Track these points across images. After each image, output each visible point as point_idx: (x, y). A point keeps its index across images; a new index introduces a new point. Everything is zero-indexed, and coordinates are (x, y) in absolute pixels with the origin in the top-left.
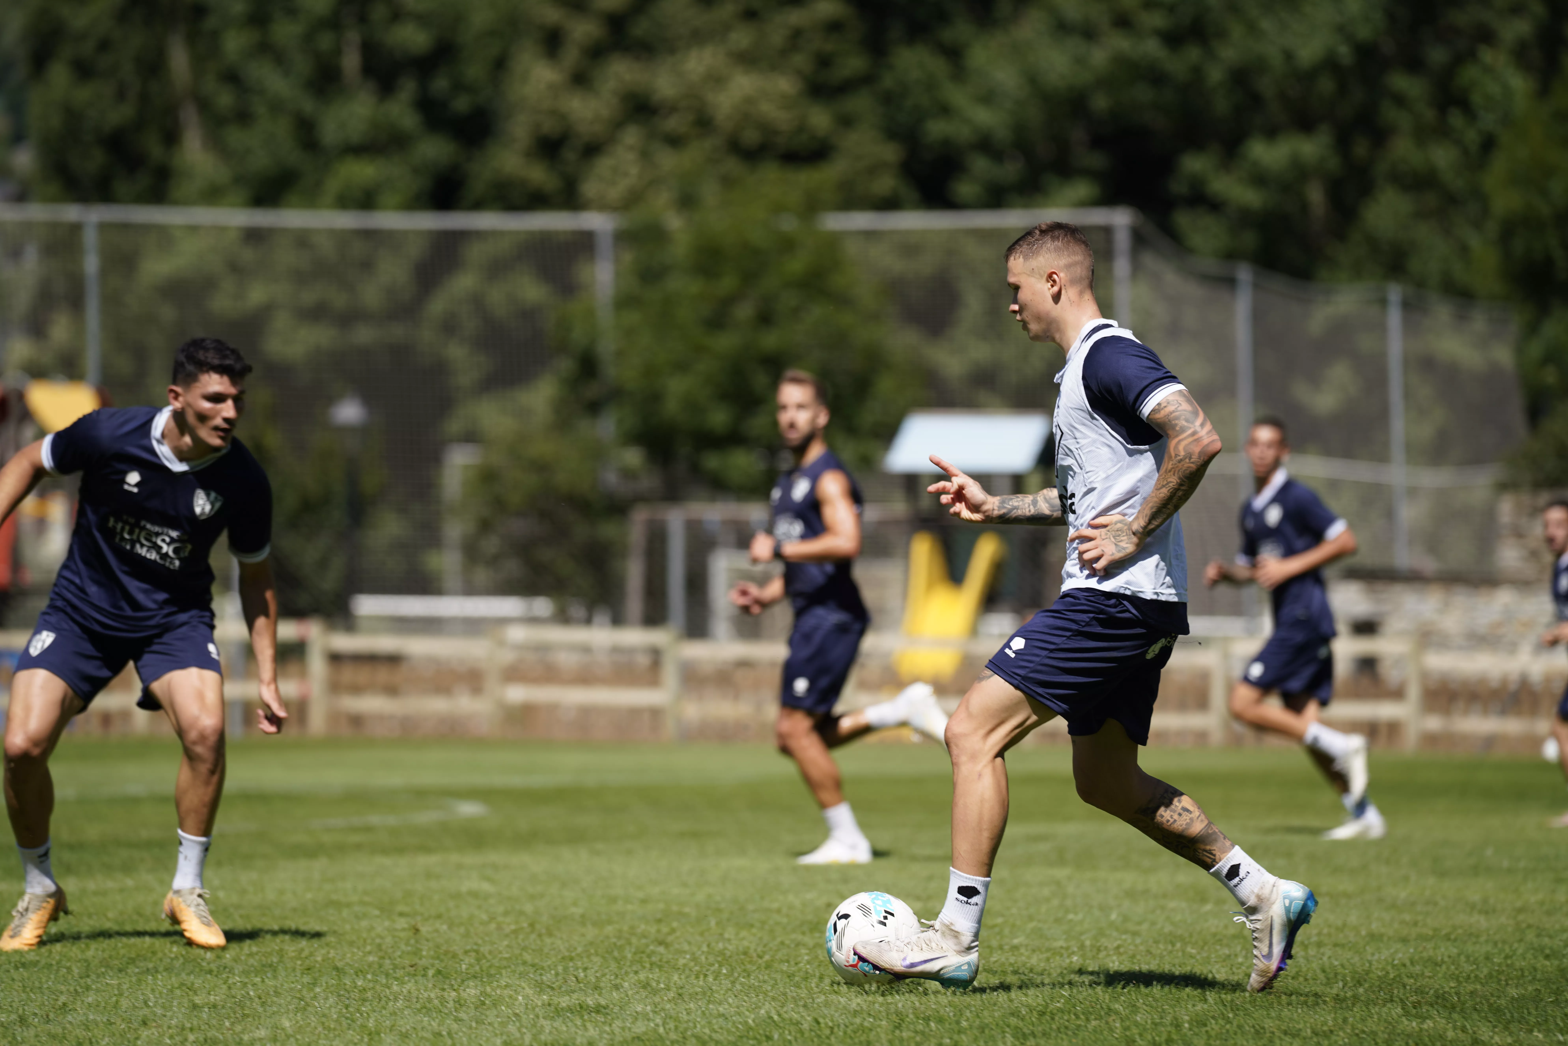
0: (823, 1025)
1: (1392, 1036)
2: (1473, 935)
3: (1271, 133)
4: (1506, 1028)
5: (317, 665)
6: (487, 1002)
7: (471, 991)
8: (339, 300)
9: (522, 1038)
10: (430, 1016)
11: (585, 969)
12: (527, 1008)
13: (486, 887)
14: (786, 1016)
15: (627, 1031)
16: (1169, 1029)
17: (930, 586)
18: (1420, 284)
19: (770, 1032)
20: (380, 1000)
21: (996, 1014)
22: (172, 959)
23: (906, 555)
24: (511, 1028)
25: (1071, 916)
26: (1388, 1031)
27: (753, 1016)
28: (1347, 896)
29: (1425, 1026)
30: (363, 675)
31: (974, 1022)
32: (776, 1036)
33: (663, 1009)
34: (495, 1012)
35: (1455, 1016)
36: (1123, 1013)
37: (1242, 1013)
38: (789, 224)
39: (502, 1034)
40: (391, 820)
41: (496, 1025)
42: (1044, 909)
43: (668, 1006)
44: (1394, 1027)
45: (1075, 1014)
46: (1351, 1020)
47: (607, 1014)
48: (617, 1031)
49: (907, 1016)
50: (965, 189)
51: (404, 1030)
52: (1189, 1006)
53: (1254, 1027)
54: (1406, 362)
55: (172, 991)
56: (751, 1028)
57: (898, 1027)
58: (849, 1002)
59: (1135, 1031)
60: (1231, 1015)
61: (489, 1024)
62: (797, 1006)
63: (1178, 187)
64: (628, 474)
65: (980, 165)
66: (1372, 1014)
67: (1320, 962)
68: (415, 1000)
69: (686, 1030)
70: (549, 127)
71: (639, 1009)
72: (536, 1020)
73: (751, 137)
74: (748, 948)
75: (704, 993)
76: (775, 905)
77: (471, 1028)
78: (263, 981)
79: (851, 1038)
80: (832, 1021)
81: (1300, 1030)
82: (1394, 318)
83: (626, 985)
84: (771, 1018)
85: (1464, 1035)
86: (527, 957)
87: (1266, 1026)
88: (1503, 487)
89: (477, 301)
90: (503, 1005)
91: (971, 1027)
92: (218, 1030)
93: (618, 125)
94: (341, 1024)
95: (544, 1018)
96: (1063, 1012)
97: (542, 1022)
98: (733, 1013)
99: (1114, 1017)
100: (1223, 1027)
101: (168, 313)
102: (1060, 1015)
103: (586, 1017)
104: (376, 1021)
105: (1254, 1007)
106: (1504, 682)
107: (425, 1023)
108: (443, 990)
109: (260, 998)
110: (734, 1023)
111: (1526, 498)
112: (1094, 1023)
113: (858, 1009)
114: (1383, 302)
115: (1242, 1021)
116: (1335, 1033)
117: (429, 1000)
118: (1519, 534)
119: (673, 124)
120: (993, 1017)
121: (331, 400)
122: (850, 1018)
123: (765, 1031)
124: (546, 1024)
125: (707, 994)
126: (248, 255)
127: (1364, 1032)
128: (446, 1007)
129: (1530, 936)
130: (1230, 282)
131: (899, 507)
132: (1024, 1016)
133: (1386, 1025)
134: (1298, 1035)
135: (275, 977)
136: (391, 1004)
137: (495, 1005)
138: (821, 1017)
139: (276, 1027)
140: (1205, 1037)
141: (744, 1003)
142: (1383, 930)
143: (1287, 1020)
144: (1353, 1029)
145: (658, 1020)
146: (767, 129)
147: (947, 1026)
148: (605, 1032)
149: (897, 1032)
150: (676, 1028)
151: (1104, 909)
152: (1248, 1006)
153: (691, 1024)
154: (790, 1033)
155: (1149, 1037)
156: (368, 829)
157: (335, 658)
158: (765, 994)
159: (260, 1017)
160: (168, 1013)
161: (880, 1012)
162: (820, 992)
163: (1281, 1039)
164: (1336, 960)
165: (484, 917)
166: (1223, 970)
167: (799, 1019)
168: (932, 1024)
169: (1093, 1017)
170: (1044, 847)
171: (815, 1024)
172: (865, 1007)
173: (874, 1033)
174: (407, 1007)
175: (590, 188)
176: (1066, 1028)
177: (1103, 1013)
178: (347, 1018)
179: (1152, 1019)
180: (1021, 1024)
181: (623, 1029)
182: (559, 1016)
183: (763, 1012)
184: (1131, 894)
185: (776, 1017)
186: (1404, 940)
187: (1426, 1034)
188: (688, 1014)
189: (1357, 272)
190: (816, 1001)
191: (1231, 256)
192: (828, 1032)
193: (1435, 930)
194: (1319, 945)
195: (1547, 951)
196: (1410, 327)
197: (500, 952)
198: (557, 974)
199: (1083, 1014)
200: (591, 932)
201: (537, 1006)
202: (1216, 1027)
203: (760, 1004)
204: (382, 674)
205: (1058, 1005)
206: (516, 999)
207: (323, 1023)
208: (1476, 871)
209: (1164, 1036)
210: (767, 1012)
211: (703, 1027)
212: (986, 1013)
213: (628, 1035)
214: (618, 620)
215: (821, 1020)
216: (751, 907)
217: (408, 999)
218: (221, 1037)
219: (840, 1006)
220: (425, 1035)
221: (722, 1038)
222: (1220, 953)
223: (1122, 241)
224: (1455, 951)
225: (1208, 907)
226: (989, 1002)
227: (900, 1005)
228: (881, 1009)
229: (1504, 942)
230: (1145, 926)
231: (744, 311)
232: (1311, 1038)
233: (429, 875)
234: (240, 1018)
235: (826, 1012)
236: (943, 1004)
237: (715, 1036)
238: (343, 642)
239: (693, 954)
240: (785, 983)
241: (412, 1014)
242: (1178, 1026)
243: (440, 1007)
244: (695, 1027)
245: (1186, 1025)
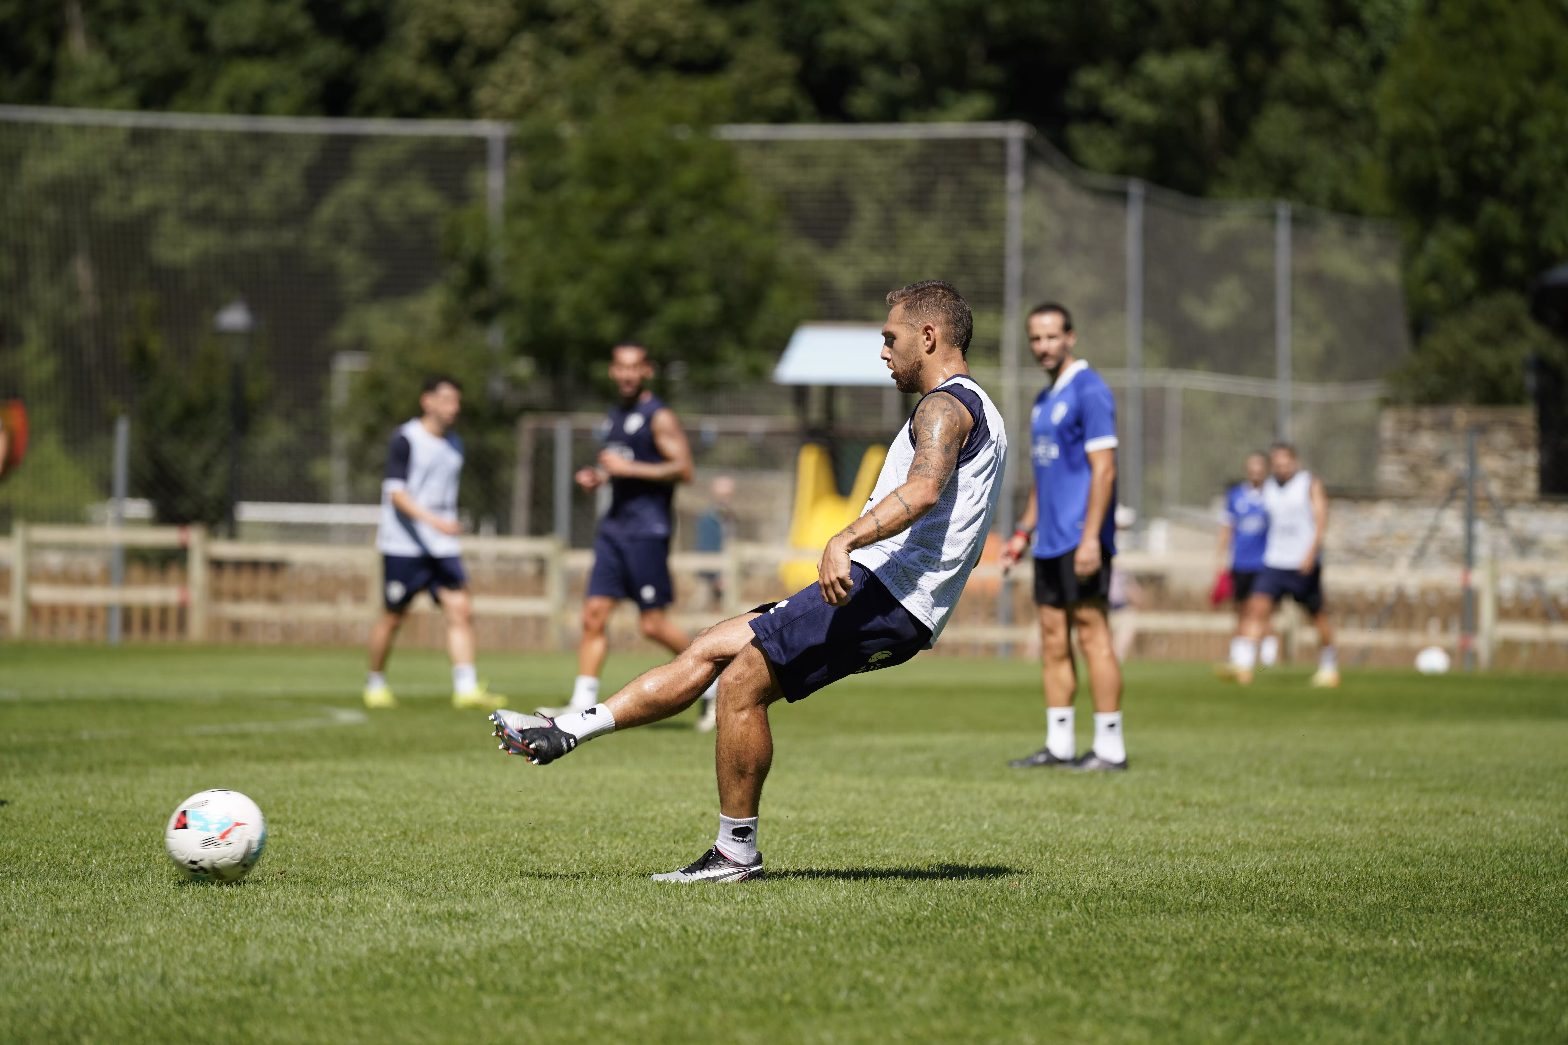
0: (690, 933)
1: (1251, 943)
2: (1336, 844)
3: (1167, 48)
4: (1362, 935)
5: (198, 571)
6: (355, 909)
7: (340, 899)
8: (228, 205)
9: (389, 945)
10: (296, 923)
11: (455, 877)
12: (395, 915)
13: (360, 794)
14: (654, 924)
15: (494, 938)
16: (1033, 936)
17: (817, 498)
18: (1310, 200)
19: (638, 939)
20: (247, 907)
21: (863, 922)
22: (37, 864)
23: (794, 468)
24: (378, 935)
25: (943, 826)
26: (1246, 938)
27: (621, 924)
28: (1216, 805)
29: (1283, 933)
30: (244, 581)
31: (841, 929)
32: (643, 944)
33: (531, 917)
34: (363, 920)
35: (1314, 923)
36: (989, 921)
37: (1105, 921)
38: (684, 134)
39: (368, 941)
40: (268, 727)
41: (363, 932)
42: (917, 819)
43: (537, 913)
44: (1253, 934)
45: (941, 922)
46: (1211, 927)
47: (476, 921)
48: (485, 938)
49: (775, 924)
50: (861, 101)
51: (269, 937)
52: (1055, 915)
53: (1116, 934)
54: (1294, 277)
55: (35, 896)
56: (617, 936)
57: (766, 935)
58: (718, 911)
59: (999, 938)
60: (1094, 923)
61: (356, 931)
62: (667, 914)
63: (1073, 101)
64: (516, 384)
65: (876, 76)
66: (1233, 921)
67: (1186, 870)
68: (282, 907)
69: (553, 937)
70: (445, 32)
71: (508, 916)
72: (404, 927)
73: (648, 46)
74: (621, 856)
75: (574, 901)
76: (651, 814)
77: (337, 934)
78: (129, 886)
79: (718, 945)
80: (700, 928)
81: (1161, 937)
82: (1283, 233)
83: (496, 892)
84: (639, 925)
85: (1321, 941)
86: (398, 864)
87: (1128, 934)
88: (1386, 403)
89: (367, 207)
90: (371, 912)
91: (838, 935)
92: (80, 935)
93: (514, 31)
94: (206, 931)
95: (412, 925)
96: (929, 920)
97: (410, 929)
98: (601, 921)
99: (979, 924)
100: (1085, 934)
101: (51, 214)
102: (926, 923)
103: (454, 924)
104: (242, 927)
105: (1118, 915)
106: (1381, 595)
107: (292, 930)
108: (312, 897)
109: (124, 903)
110: (602, 930)
111: (1407, 414)
112: (959, 931)
113: (727, 916)
114: (1272, 217)
115: (1105, 929)
116: (1195, 940)
117: (297, 907)
118: (1400, 450)
119: (569, 31)
120: (861, 925)
121: (218, 306)
122: (718, 926)
123: (632, 938)
124: (413, 931)
125: (577, 902)
126: (134, 157)
127: (1223, 939)
128: (313, 913)
129: (1391, 844)
130: (1122, 196)
131: (788, 419)
132: (890, 924)
133: (1245, 932)
134: (1159, 943)
135: (141, 883)
136: (257, 910)
137: (363, 912)
138: (689, 924)
139: (139, 932)
140: (1067, 944)
141: (613, 911)
142: (1249, 839)
143: (1149, 927)
144: (1213, 936)
145: (527, 928)
146: (664, 37)
147: (814, 933)
148: (473, 939)
149: (764, 940)
150: (544, 935)
151: (977, 819)
152: (1112, 914)
153: (559, 932)
154: (657, 941)
155: (1013, 944)
156: (244, 736)
157: (217, 565)
158: (635, 901)
159: (123, 923)
160: (30, 919)
161: (748, 920)
162: (690, 901)
163: (1141, 946)
164: (1201, 868)
165: (356, 824)
166: (1090, 879)
167: (668, 927)
168: (800, 933)
169: (959, 925)
170: (920, 757)
171: (683, 932)
172: (733, 915)
173: (741, 941)
174: (273, 914)
175: (483, 95)
176: (932, 936)
177: (968, 922)
178: (212, 924)
179: (1017, 926)
180: (887, 932)
181: (491, 936)
182: (426, 922)
183: (631, 919)
184: (1004, 805)
185: (644, 925)
186: (1269, 849)
187: (1284, 940)
188: (556, 921)
189: (1248, 188)
190: (685, 909)
191: (1124, 171)
192: (695, 939)
193: (1299, 839)
194: (1187, 853)
195: (1407, 859)
196: (1296, 242)
197: (371, 860)
198: (427, 881)
199: (949, 922)
200: (463, 840)
201: (405, 913)
202: (1080, 935)
203: (629, 912)
204: (264, 581)
205: (925, 913)
206: (385, 906)
207: (188, 930)
208: (1342, 781)
209: (1027, 944)
210: (635, 920)
211: (571, 934)
212: (853, 921)
213: (495, 941)
214: (503, 529)
215: (689, 928)
216: (625, 816)
217: (275, 906)
218: (83, 943)
219: (710, 914)
220: (290, 940)
221: (589, 946)
222: (1088, 862)
223: (1015, 153)
224: (1318, 859)
225: (1079, 817)
226: (856, 911)
227: (768, 913)
228: (750, 917)
229: (1365, 851)
230: (1016, 836)
231: (638, 221)
232: (1171, 945)
233: (303, 783)
234: (104, 924)
235: (694, 920)
236: (812, 912)
237: (583, 944)
238: (224, 549)
239: (566, 862)
240: (655, 892)
241: (278, 921)
242: (1041, 934)
243: (308, 914)
244: (563, 934)
245: (1050, 933)
